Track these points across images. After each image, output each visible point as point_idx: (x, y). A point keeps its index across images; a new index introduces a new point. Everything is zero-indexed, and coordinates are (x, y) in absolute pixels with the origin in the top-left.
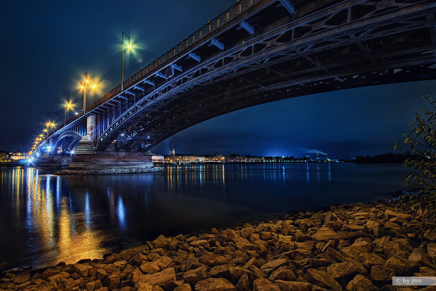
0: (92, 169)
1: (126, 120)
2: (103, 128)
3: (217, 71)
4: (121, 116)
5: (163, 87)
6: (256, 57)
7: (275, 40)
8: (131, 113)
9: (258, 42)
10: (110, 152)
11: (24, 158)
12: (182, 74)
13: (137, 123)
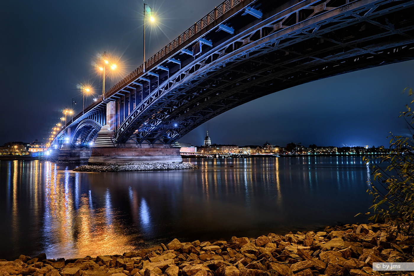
0: (112, 164)
1: (149, 106)
2: (124, 116)
3: (255, 45)
4: (143, 102)
5: (189, 66)
6: (301, 26)
7: (325, 4)
8: (154, 98)
9: (304, 8)
10: (132, 144)
11: (41, 150)
12: (212, 50)
13: (161, 110)
